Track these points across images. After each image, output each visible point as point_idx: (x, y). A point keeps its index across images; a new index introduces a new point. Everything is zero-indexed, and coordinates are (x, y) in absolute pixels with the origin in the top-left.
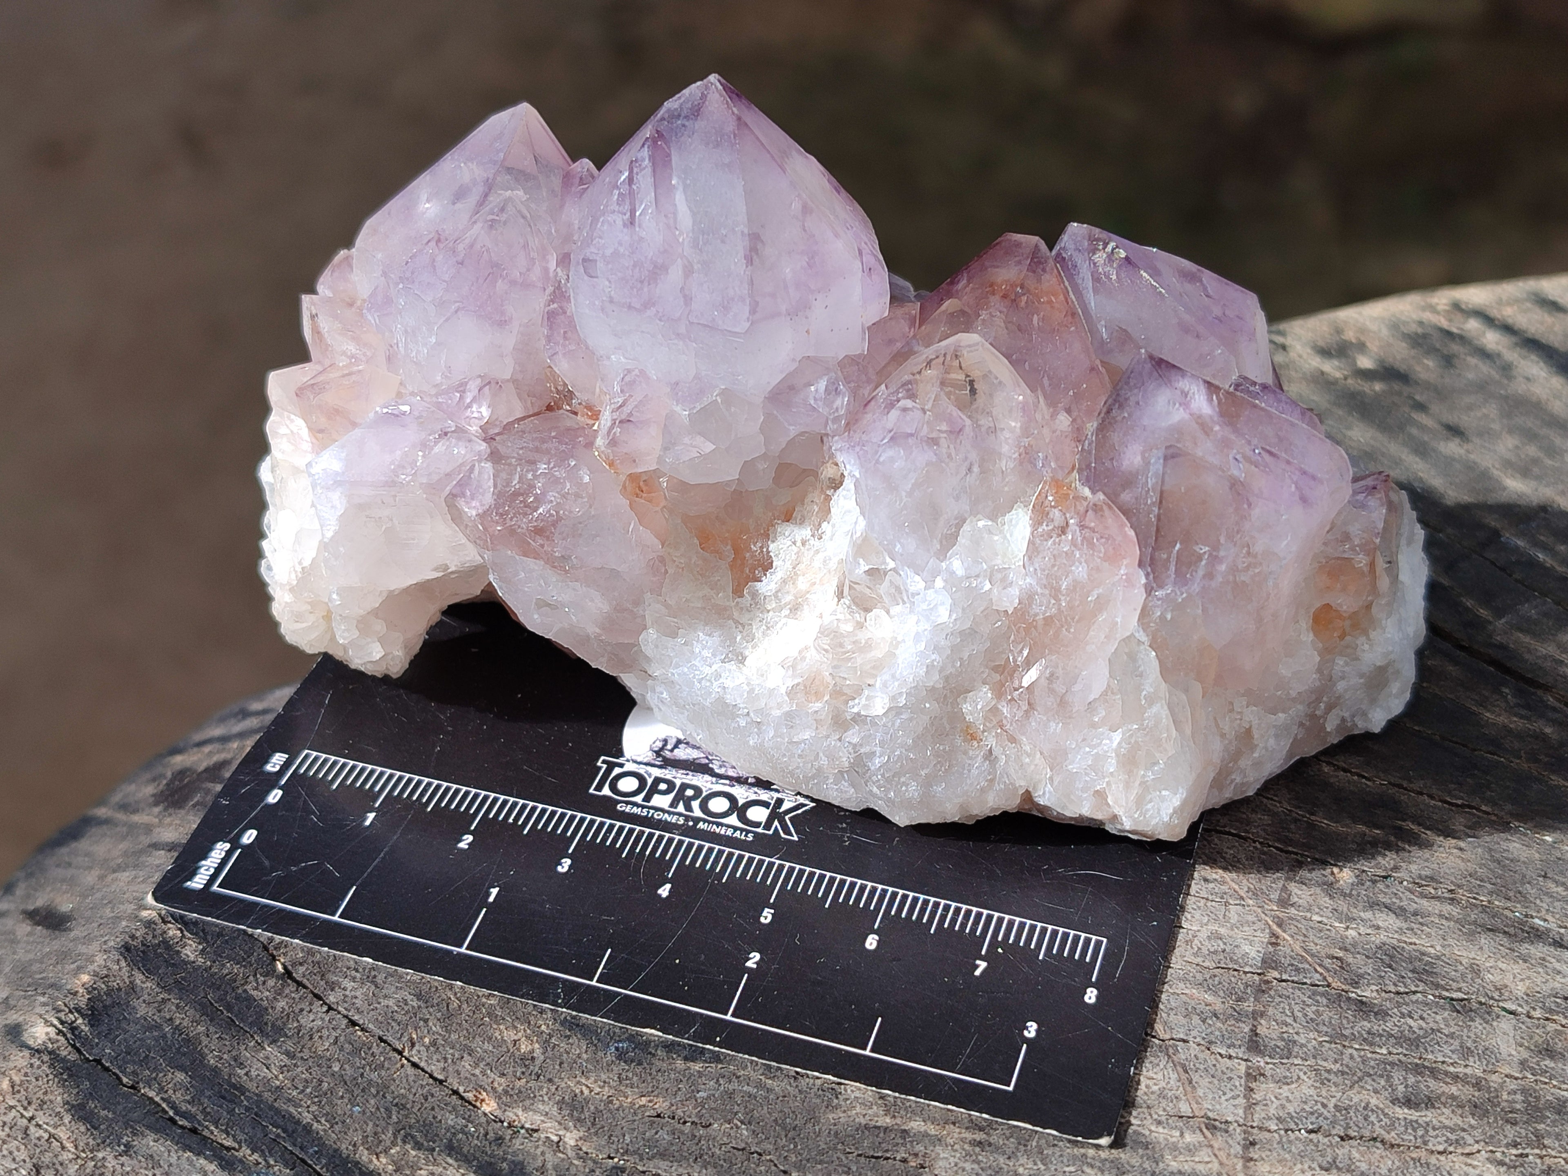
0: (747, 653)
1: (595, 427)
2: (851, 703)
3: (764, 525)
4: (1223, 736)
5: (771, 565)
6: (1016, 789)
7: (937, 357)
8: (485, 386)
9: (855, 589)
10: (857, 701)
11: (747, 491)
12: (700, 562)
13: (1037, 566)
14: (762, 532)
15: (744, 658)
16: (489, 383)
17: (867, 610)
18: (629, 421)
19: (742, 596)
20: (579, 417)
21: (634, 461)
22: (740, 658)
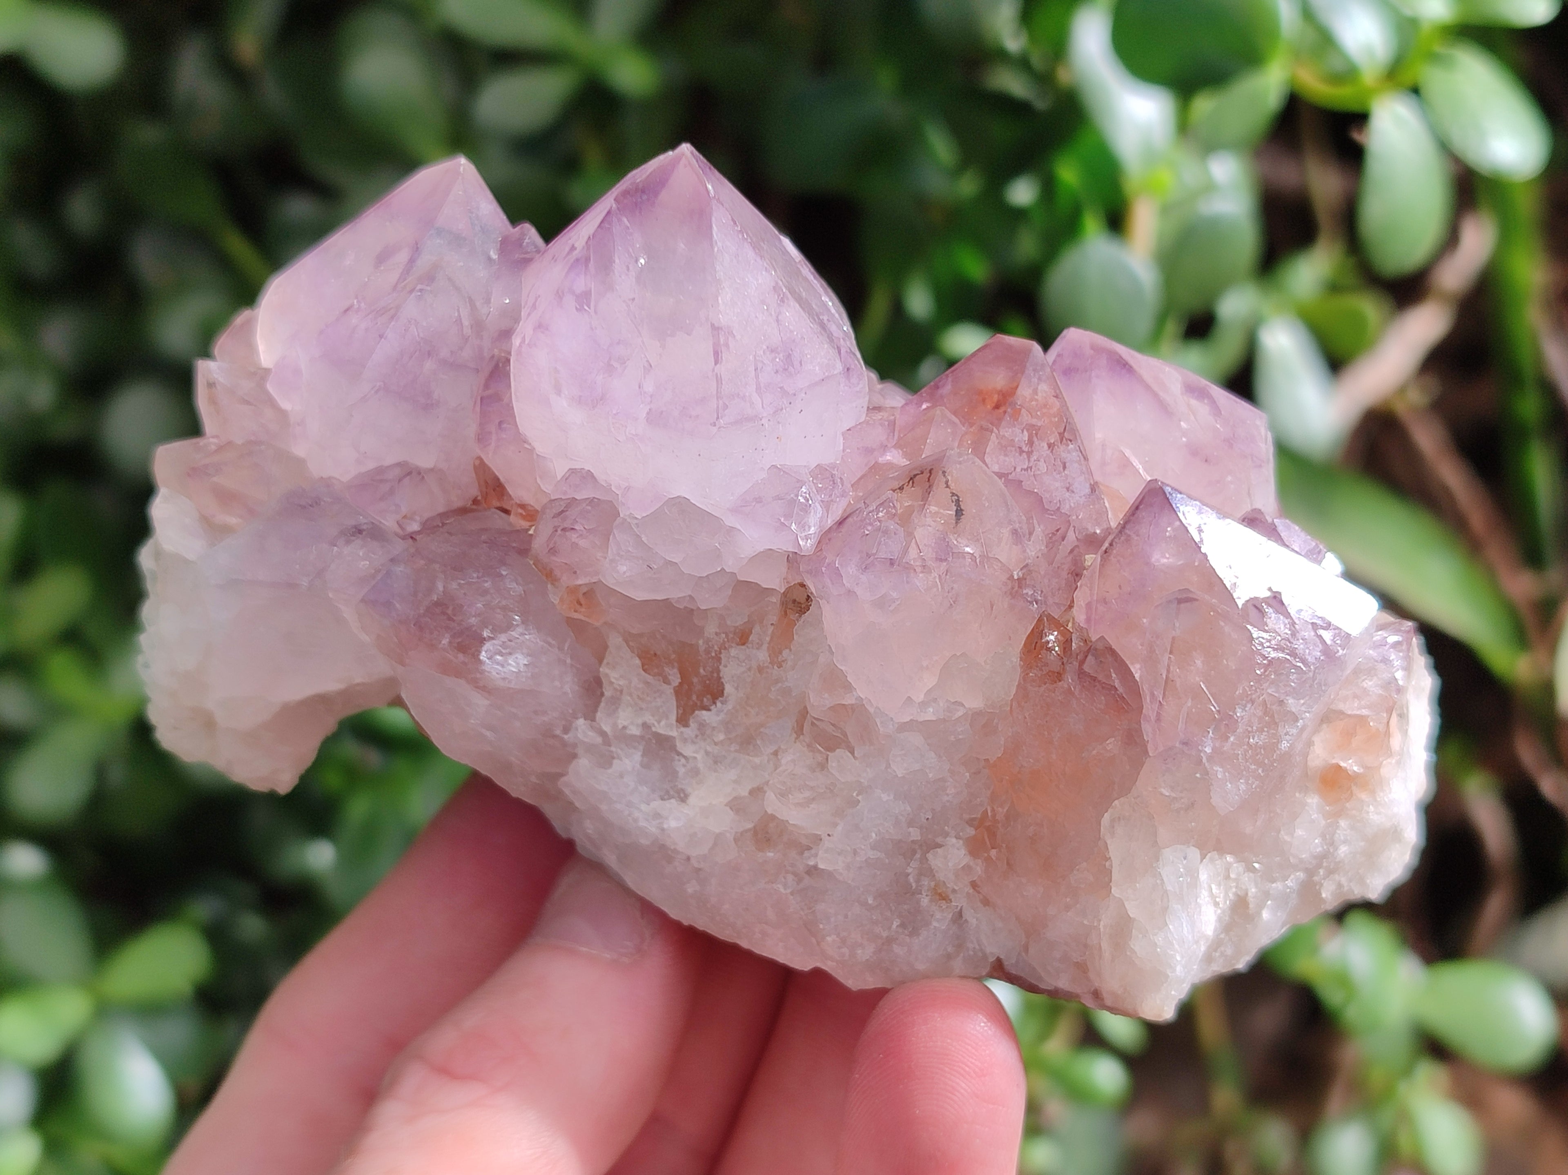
0: (689, 790)
1: (531, 532)
2: (806, 854)
3: (716, 648)
4: (1216, 904)
5: (721, 693)
6: (985, 957)
7: (922, 473)
8: (405, 476)
9: (817, 726)
10: (813, 851)
11: (699, 608)
12: (641, 686)
13: (1027, 715)
14: (713, 654)
15: (686, 796)
16: (410, 473)
17: (831, 749)
18: (573, 529)
19: (686, 725)
20: (512, 518)
21: (575, 573)
22: (682, 795)
